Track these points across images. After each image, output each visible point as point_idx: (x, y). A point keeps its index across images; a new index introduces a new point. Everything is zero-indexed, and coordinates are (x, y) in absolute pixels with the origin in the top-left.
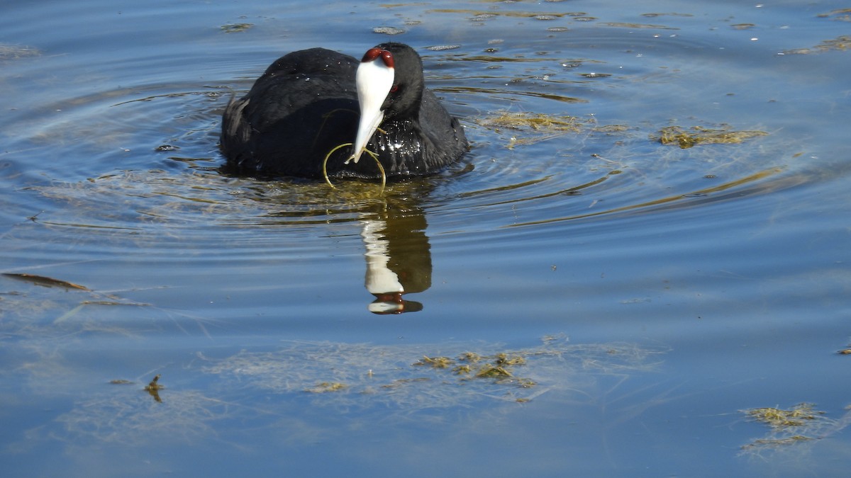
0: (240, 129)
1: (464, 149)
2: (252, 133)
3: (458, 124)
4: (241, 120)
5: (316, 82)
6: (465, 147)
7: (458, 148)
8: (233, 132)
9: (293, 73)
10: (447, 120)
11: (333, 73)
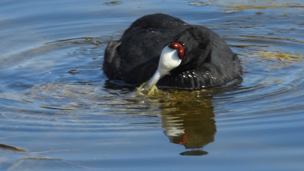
0: (114, 59)
1: (239, 73)
2: (121, 62)
3: (237, 58)
4: (115, 53)
5: (158, 33)
6: (240, 71)
7: (236, 72)
8: (110, 61)
9: (146, 28)
10: (231, 56)
11: (167, 28)
